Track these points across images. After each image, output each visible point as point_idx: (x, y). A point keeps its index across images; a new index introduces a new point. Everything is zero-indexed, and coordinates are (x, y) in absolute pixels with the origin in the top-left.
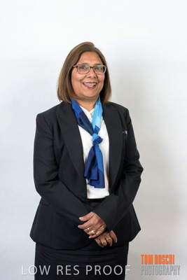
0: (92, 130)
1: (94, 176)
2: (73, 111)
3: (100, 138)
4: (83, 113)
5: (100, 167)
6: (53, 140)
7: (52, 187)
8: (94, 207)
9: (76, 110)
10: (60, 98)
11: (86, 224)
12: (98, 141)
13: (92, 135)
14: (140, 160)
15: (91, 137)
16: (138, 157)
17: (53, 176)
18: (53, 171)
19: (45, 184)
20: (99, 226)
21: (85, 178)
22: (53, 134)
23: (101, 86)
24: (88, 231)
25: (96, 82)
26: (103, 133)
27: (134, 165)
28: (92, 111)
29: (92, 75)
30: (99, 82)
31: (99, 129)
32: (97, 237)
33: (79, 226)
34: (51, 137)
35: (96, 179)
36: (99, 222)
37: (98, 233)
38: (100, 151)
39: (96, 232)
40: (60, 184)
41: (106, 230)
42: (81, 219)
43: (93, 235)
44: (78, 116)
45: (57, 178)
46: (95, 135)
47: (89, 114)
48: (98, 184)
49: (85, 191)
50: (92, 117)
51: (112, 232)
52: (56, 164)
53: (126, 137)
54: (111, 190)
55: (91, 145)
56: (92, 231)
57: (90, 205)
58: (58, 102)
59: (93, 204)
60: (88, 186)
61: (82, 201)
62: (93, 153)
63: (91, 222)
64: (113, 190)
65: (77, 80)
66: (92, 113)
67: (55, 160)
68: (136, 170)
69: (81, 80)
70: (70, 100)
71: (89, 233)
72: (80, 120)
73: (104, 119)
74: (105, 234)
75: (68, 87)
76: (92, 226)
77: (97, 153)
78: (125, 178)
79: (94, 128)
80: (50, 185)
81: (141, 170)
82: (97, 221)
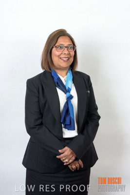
0: (66, 90)
1: (68, 122)
2: (52, 77)
3: (71, 95)
4: (59, 78)
5: (71, 116)
6: (38, 97)
7: (38, 130)
8: (68, 144)
9: (54, 76)
10: (43, 68)
11: (62, 155)
12: (70, 98)
13: (66, 93)
14: (98, 111)
15: (65, 95)
16: (97, 109)
17: (39, 122)
18: (38, 119)
19: (33, 128)
20: (71, 156)
21: (61, 123)
22: (39, 92)
23: (72, 60)
24: (64, 160)
25: (69, 57)
26: (74, 92)
27: (94, 114)
28: (65, 77)
29: (66, 52)
30: (71, 57)
31: (70, 90)
32: (69, 164)
33: (57, 157)
34: (37, 95)
35: (69, 124)
36: (72, 153)
37: (71, 161)
38: (72, 105)
39: (69, 160)
40: (44, 128)
41: (76, 159)
42: (60, 151)
43: (67, 162)
44: (56, 81)
45: (42, 124)
46: (68, 93)
47: (63, 79)
48: (70, 127)
49: (62, 133)
50: (65, 81)
51: (80, 160)
52: (41, 114)
53: (89, 95)
54: (79, 132)
55: (66, 101)
56: (67, 160)
57: (64, 142)
58: (42, 71)
59: (67, 141)
60: (64, 129)
61: (59, 139)
62: (67, 106)
63: (66, 153)
64: (80, 131)
65: (56, 55)
66: (66, 78)
67: (40, 111)
68: (96, 118)
69: (59, 56)
70: (50, 70)
71: (65, 161)
72: (58, 83)
73: (73, 83)
74: (75, 162)
75: (49, 60)
76: (66, 157)
77: (69, 106)
78: (88, 123)
79: (67, 89)
80: (37, 129)
81: (99, 117)
82: (70, 153)
